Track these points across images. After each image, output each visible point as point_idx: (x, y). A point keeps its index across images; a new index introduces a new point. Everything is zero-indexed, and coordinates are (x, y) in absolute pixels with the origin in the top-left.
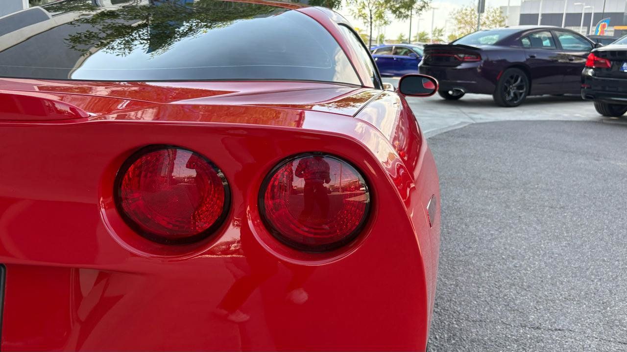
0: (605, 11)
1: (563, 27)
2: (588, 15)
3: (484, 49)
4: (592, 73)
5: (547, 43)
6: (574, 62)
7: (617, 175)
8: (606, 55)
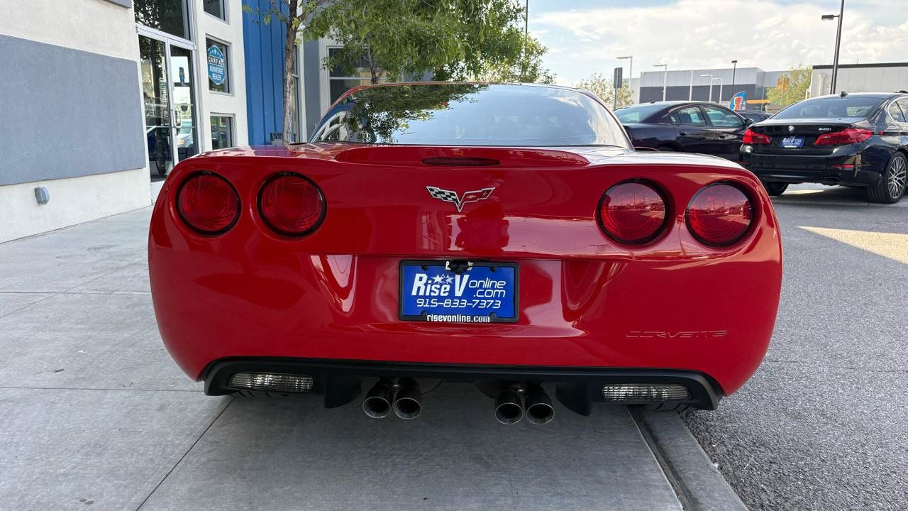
0: (735, 84)
1: (710, 102)
2: (716, 88)
3: (633, 127)
4: (751, 150)
5: (695, 119)
6: (726, 138)
7: (795, 249)
8: (763, 131)
